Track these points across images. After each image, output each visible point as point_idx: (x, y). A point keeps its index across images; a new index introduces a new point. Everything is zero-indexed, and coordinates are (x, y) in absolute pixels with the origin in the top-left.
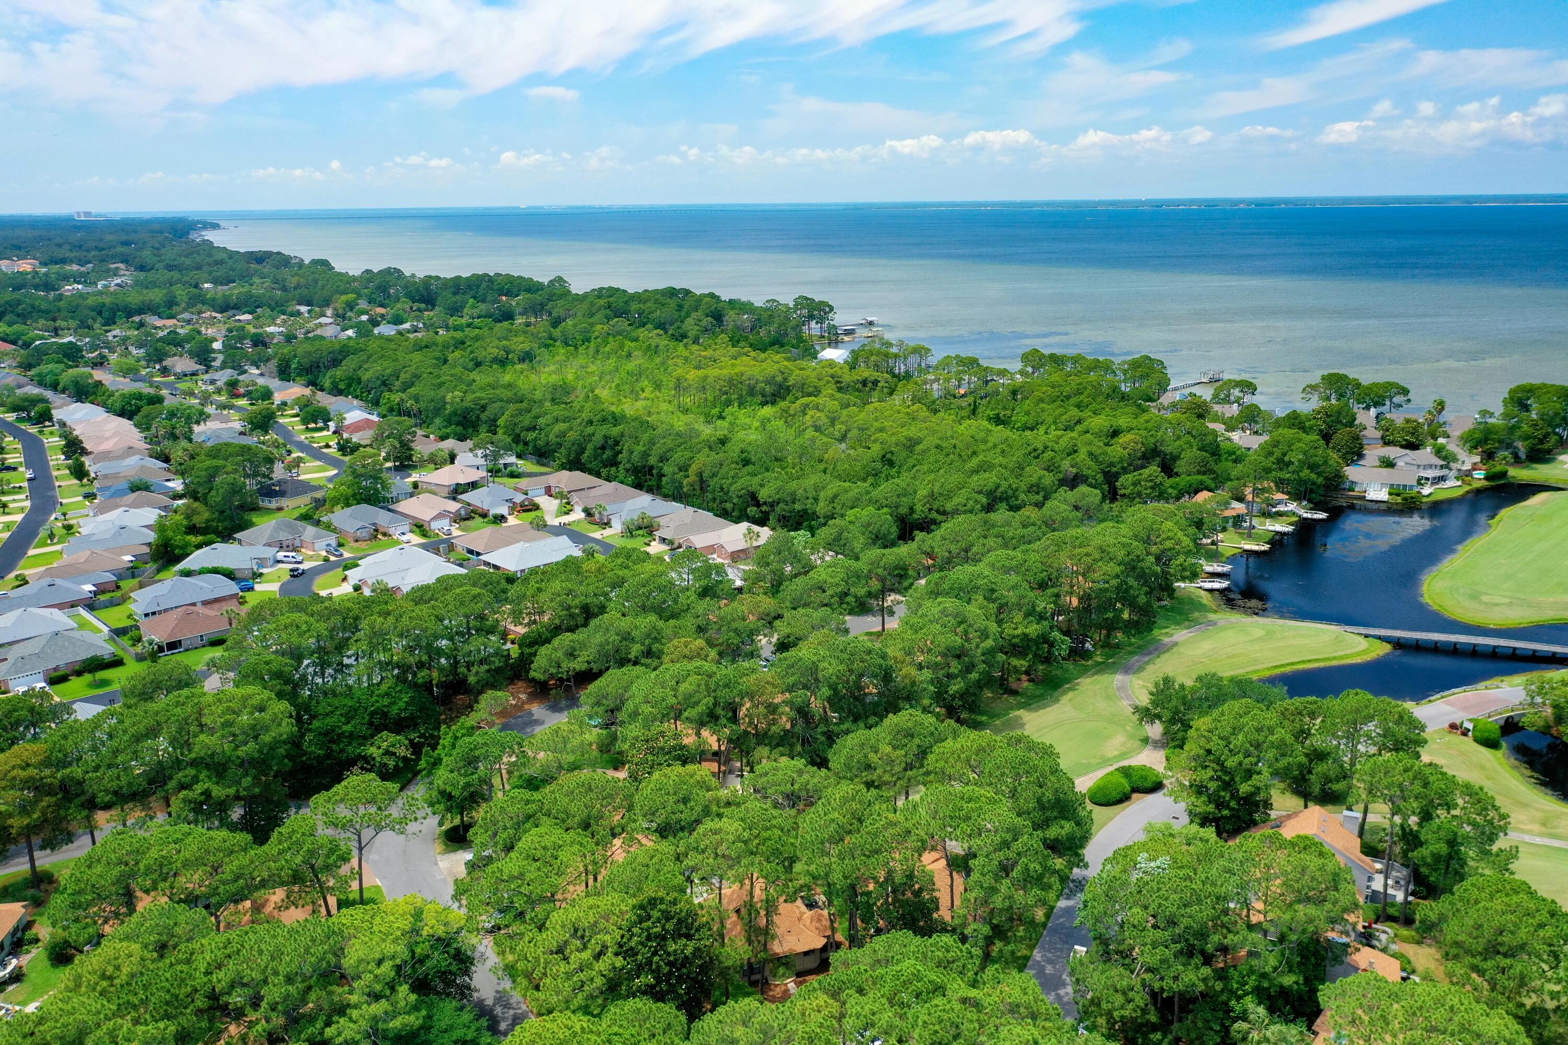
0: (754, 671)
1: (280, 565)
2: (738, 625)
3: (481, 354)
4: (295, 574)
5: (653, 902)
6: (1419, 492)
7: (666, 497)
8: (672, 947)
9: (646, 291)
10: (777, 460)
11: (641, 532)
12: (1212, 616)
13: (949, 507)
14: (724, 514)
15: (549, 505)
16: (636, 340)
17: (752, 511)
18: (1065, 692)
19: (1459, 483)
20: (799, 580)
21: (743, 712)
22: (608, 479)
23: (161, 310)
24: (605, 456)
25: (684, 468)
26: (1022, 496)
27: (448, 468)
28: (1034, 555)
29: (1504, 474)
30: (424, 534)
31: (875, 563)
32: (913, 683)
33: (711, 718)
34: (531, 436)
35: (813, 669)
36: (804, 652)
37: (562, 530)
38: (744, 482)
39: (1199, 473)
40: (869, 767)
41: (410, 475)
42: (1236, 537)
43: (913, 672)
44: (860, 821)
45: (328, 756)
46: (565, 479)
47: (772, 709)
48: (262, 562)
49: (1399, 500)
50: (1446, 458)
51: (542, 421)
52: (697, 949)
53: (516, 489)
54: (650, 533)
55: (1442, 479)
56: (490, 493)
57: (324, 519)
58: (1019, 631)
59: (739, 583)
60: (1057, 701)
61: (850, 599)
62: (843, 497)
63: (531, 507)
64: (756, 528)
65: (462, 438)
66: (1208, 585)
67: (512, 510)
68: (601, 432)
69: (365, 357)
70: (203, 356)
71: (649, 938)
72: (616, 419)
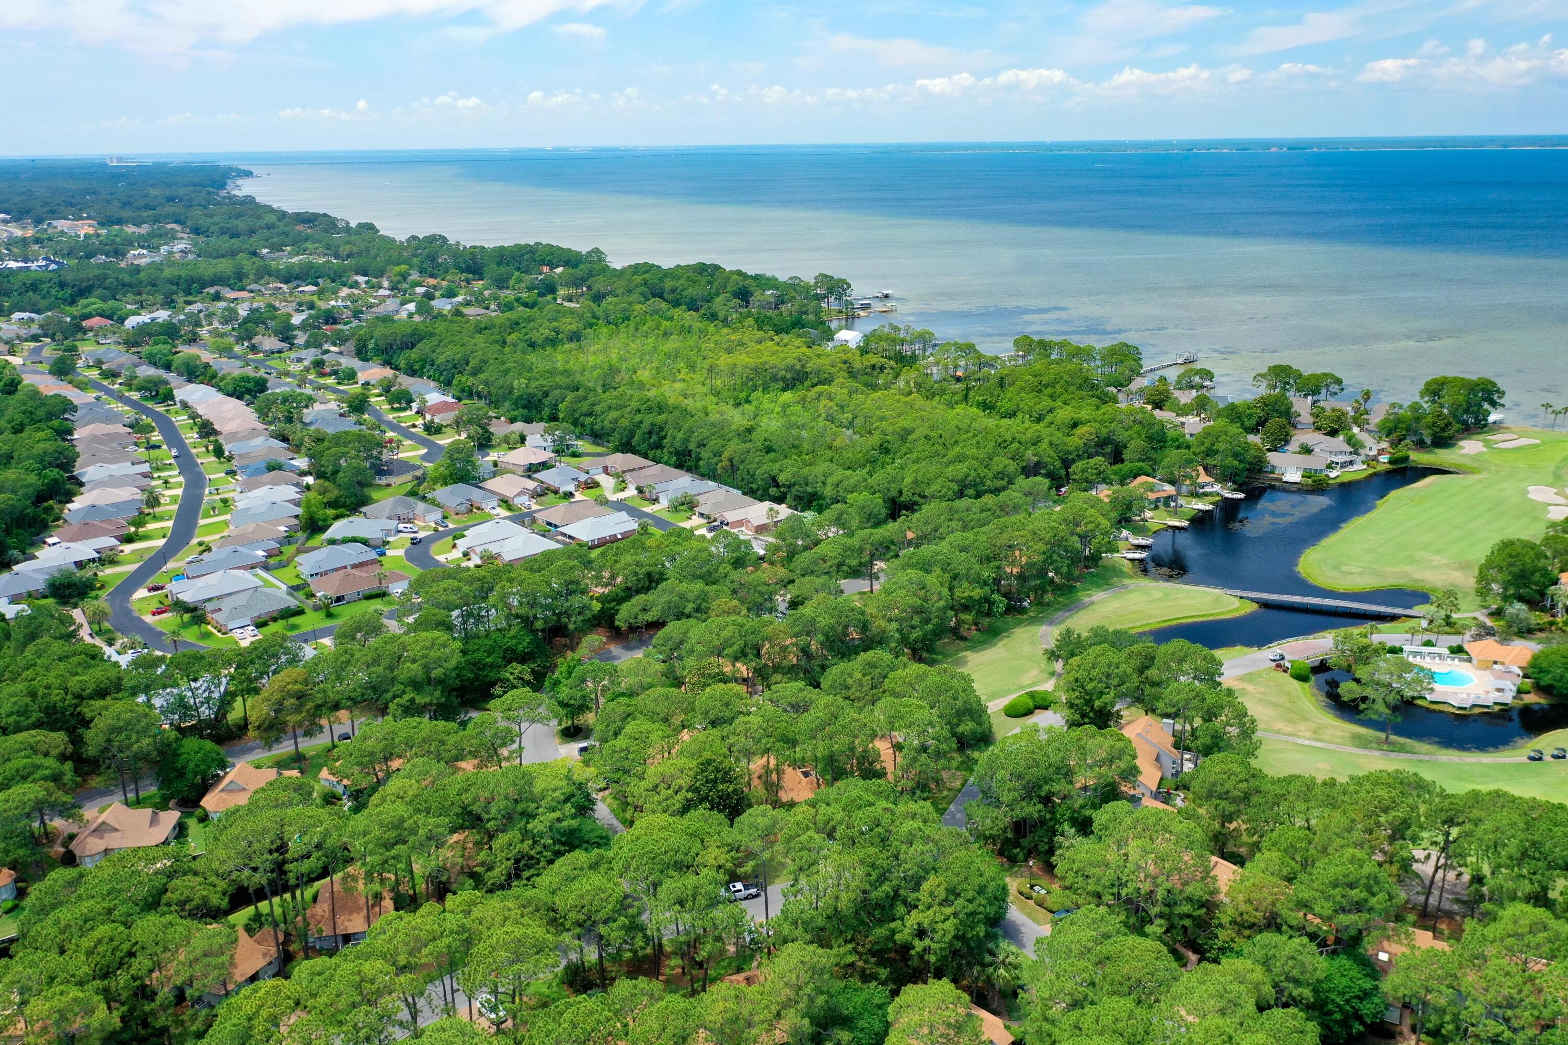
0: (771, 623)
1: (401, 535)
2: (762, 589)
3: (536, 336)
4: (415, 542)
5: (709, 762)
6: (1327, 476)
7: (703, 476)
8: (721, 787)
9: (678, 266)
10: (794, 447)
11: (683, 507)
12: (1126, 581)
13: (927, 493)
14: (750, 492)
15: (607, 482)
16: (671, 319)
17: (773, 491)
18: (1002, 639)
19: (1365, 467)
20: (806, 554)
21: (763, 651)
22: (657, 461)
23: (232, 281)
24: (652, 441)
25: (717, 454)
26: (988, 483)
27: (521, 451)
28: (982, 537)
29: (1406, 459)
30: (510, 508)
31: (866, 541)
32: (884, 632)
33: (741, 655)
34: (588, 421)
35: (812, 622)
36: (807, 610)
37: (620, 506)
38: (764, 468)
39: (1140, 460)
40: (848, 688)
41: (488, 454)
42: (1165, 514)
43: (883, 623)
44: (836, 718)
45: (477, 678)
46: (619, 460)
47: (784, 649)
48: (388, 532)
49: (1310, 481)
50: (1355, 446)
51: (597, 409)
52: (735, 790)
53: (579, 469)
54: (692, 508)
55: (1351, 463)
56: (559, 473)
57: (429, 495)
58: (966, 594)
59: (762, 552)
60: (995, 645)
61: (845, 568)
62: (846, 483)
63: (593, 485)
64: (775, 506)
65: (528, 421)
66: (1131, 556)
67: (578, 487)
68: (648, 420)
69: (436, 342)
70: (286, 334)
71: (707, 782)
72: (661, 408)
